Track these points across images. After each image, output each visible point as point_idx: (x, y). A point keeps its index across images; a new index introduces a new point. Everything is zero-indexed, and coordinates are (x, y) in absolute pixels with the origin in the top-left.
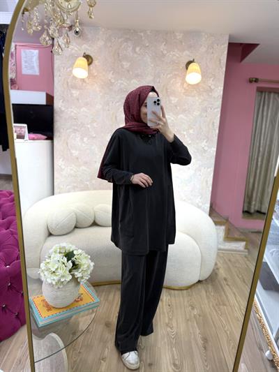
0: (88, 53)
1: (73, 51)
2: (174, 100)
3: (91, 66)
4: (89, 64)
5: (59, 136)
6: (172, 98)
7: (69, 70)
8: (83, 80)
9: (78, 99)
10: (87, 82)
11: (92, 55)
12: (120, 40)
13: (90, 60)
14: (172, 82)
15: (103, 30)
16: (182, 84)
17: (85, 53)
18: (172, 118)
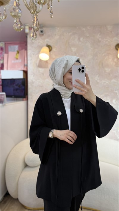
0: (49, 44)
1: (40, 44)
2: (108, 70)
3: (51, 52)
4: (50, 51)
5: (32, 98)
6: (106, 69)
7: (37, 55)
8: (46, 62)
9: (43, 74)
10: (49, 62)
11: (51, 45)
12: (70, 34)
13: (50, 48)
14: (105, 58)
15: (58, 29)
16: (113, 59)
17: (47, 44)
18: (107, 82)
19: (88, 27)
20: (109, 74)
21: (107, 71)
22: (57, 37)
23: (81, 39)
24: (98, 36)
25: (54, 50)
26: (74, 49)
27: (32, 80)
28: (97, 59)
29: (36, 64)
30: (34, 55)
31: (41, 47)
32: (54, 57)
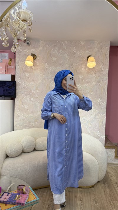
0: (34, 53)
1: (26, 53)
4: (35, 59)
7: (24, 62)
8: (31, 67)
9: (28, 78)
13: (35, 57)
14: (79, 67)
15: (42, 41)
16: (85, 68)
17: (32, 53)
18: (80, 87)
19: (66, 42)
20: (82, 80)
21: (80, 78)
22: (41, 48)
23: (60, 51)
24: (74, 49)
25: (38, 58)
26: (54, 59)
27: (19, 82)
28: (73, 68)
29: (23, 69)
30: (21, 62)
31: (26, 56)
32: (38, 64)
